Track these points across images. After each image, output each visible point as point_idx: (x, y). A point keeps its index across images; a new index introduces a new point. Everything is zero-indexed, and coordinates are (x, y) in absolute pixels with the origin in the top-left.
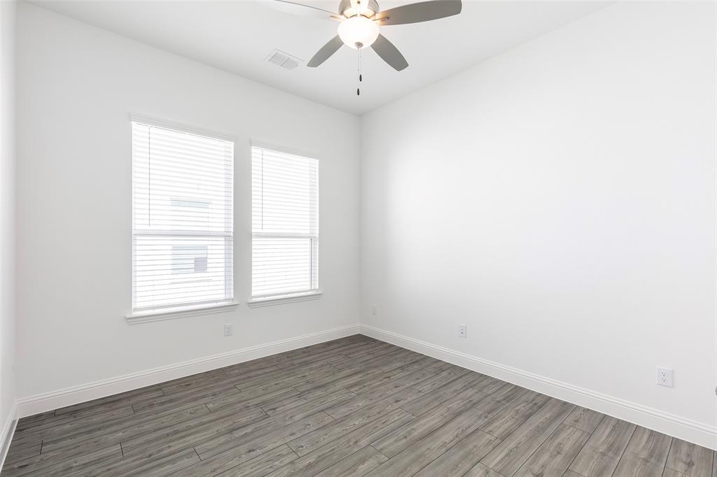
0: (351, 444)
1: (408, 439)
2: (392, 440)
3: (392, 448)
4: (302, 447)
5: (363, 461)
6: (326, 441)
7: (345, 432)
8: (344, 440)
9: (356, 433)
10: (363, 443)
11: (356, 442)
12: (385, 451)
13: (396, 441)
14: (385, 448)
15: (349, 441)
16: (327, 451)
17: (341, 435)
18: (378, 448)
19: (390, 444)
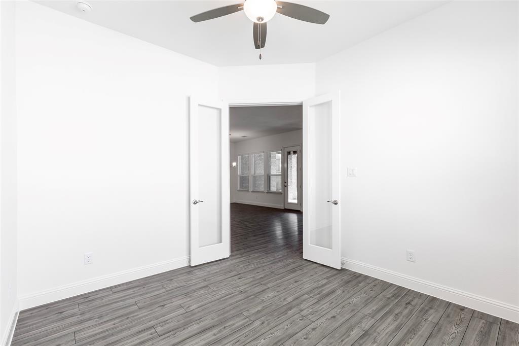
0: (266, 322)
1: (224, 326)
2: (237, 325)
3: (238, 319)
4: (300, 320)
5: (259, 312)
6: (285, 323)
7: (272, 331)
8: (272, 325)
9: (263, 331)
10: (257, 323)
11: (263, 323)
12: (243, 318)
13: (234, 324)
14: (243, 320)
15: (268, 324)
16: (282, 317)
17: (275, 329)
18: (247, 319)
19: (238, 322)
